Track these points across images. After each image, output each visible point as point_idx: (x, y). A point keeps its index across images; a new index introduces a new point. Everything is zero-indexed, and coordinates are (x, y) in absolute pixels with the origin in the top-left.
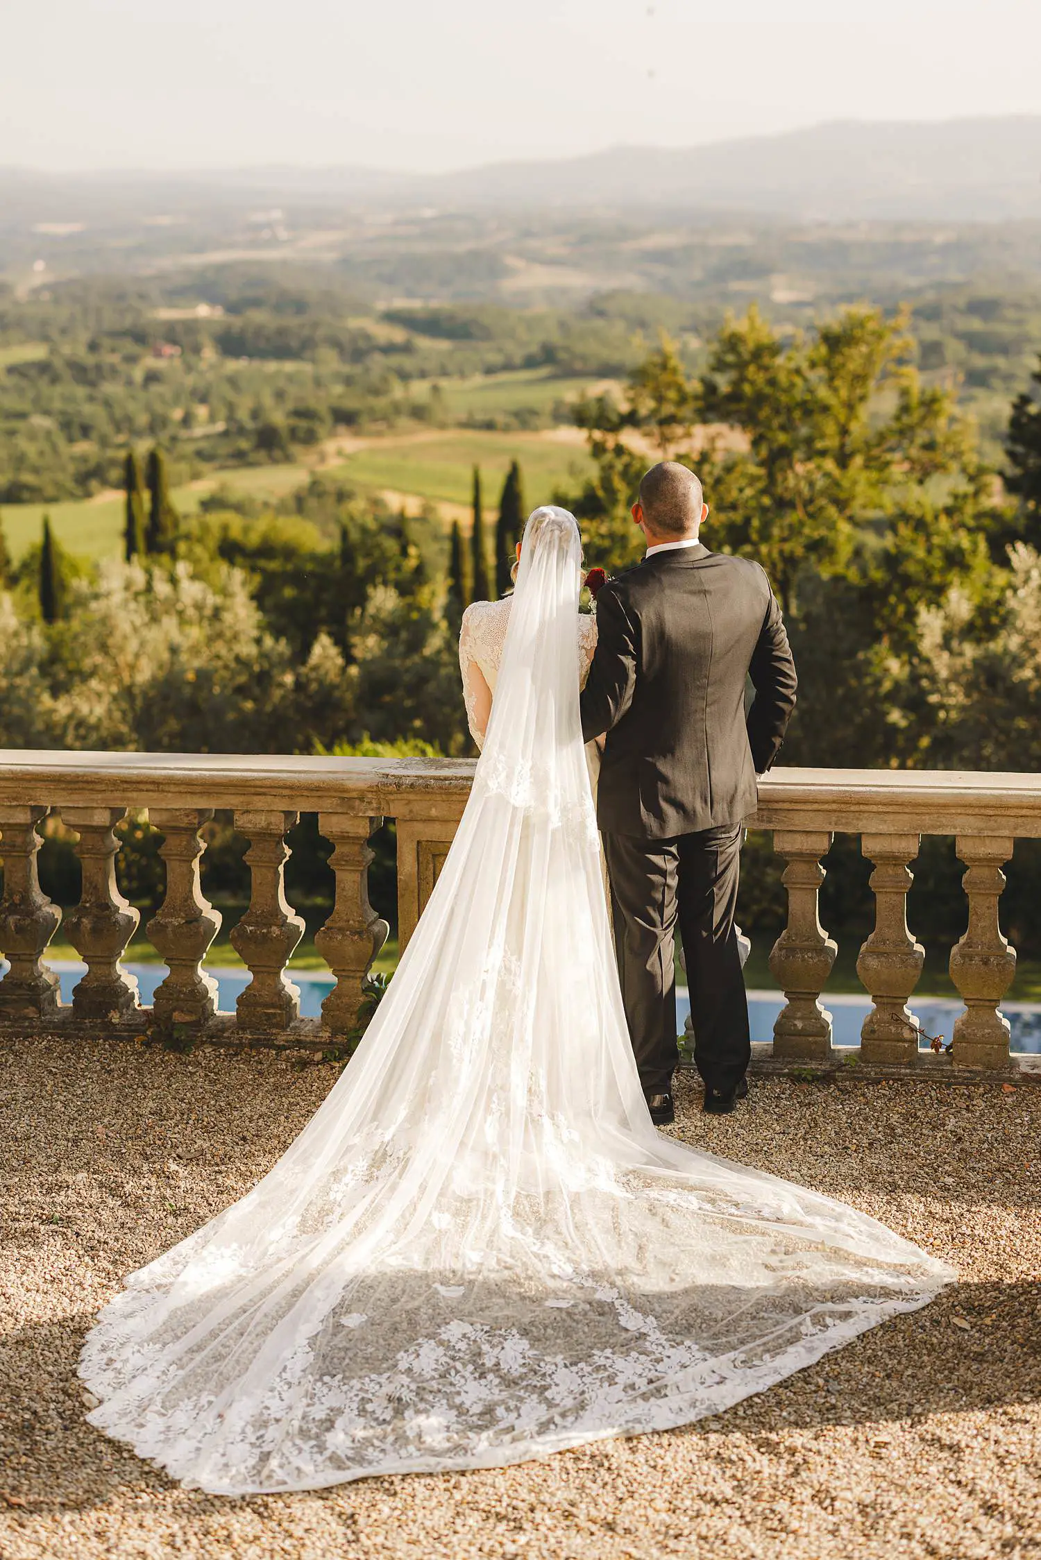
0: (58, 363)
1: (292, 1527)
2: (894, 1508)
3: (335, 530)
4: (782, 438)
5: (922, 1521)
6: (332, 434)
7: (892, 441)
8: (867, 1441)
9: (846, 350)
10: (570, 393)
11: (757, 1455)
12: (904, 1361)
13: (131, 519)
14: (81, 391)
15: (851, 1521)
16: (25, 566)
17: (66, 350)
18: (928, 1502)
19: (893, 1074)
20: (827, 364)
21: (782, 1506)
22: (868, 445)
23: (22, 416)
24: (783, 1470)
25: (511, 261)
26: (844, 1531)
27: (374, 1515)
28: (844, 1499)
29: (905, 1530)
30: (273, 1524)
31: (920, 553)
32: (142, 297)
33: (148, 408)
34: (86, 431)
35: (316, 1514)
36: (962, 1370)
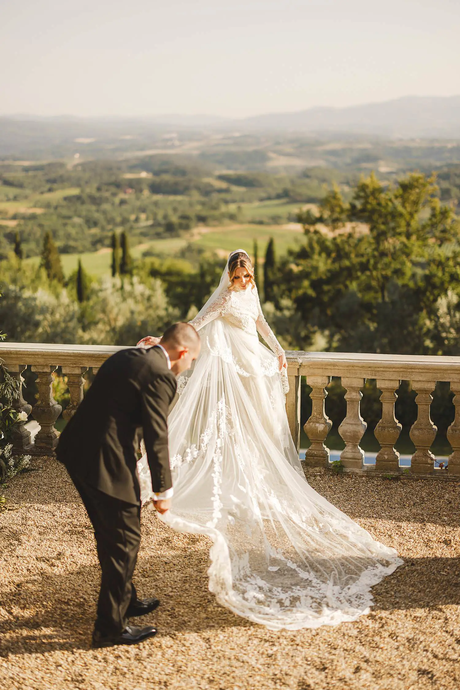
0: (84, 196)
1: (185, 643)
2: (421, 640)
3: (197, 265)
4: (383, 227)
5: (432, 645)
6: (197, 226)
7: (428, 229)
8: (411, 616)
9: (410, 191)
10: (295, 209)
11: (367, 620)
12: (426, 586)
13: (114, 260)
14: (94, 208)
15: (404, 645)
16: (71, 279)
17: (88, 190)
18: (434, 638)
19: (424, 477)
20: (402, 196)
21: (377, 639)
22: (418, 231)
23: (69, 218)
24: (377, 625)
25: (272, 155)
26: (401, 648)
27: (217, 639)
28: (401, 637)
29: (426, 648)
30: (178, 642)
31: (440, 274)
32: (119, 169)
33: (121, 214)
34: (95, 224)
35: (195, 638)
36: (449, 590)
